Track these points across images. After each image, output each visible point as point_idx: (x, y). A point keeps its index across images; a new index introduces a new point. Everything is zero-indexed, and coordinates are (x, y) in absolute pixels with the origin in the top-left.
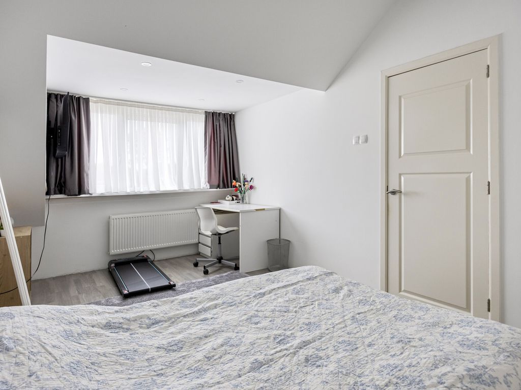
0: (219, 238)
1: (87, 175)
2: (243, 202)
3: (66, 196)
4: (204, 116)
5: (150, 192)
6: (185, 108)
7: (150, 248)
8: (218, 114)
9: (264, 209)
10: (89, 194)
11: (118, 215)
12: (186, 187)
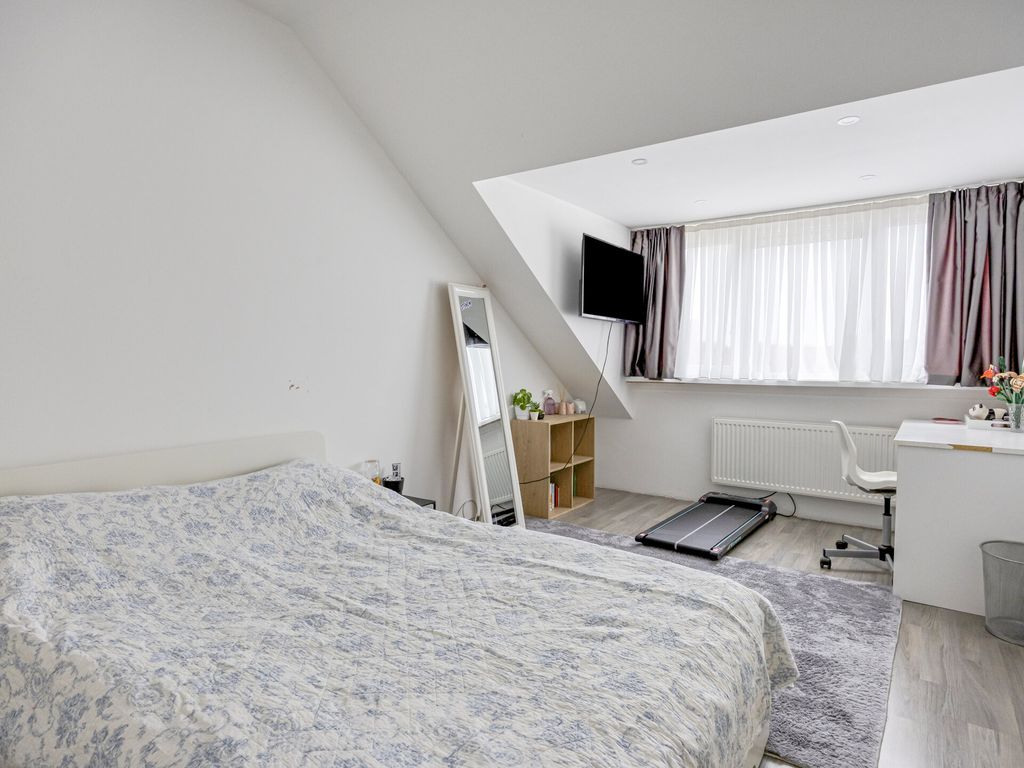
0: (887, 501)
1: (673, 348)
2: (1018, 426)
3: (647, 380)
4: (928, 205)
5: (779, 381)
6: (857, 201)
7: (787, 491)
8: (974, 195)
9: (989, 450)
10: (672, 378)
11: (728, 418)
12: (862, 376)
